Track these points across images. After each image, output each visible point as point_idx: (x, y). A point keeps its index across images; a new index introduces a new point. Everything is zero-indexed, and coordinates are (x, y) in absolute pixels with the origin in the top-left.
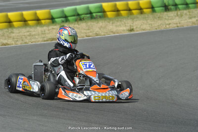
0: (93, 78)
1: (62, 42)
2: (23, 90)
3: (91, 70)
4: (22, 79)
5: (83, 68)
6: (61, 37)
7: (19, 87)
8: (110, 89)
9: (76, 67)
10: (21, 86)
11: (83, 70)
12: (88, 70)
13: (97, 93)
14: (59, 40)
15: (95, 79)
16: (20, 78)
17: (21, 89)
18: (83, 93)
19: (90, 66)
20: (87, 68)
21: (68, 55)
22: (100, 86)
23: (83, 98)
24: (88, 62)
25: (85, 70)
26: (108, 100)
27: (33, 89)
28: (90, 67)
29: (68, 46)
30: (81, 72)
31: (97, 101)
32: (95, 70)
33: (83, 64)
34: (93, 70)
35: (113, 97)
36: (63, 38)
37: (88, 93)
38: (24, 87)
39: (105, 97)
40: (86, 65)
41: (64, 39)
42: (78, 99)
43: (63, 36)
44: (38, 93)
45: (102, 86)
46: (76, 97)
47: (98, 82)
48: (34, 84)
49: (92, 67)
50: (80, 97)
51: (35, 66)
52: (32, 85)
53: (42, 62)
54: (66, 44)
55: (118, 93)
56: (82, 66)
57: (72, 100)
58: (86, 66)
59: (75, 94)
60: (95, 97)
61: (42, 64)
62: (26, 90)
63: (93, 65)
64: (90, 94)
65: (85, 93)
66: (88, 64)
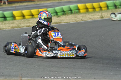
2: (14, 52)
3: (58, 37)
4: (14, 45)
5: (53, 37)
8: (71, 50)
9: (49, 36)
10: (13, 49)
12: (57, 37)
13: (62, 52)
15: (61, 43)
16: (12, 45)
17: (13, 52)
18: (53, 52)
20: (56, 36)
21: (43, 29)
22: (64, 48)
23: (52, 55)
24: (56, 33)
27: (20, 51)
28: (58, 36)
29: (46, 24)
30: (52, 39)
31: (62, 57)
32: (61, 37)
33: (53, 33)
34: (60, 37)
36: (43, 18)
37: (56, 52)
38: (15, 50)
39: (67, 54)
41: (44, 19)
42: (49, 56)
44: (24, 53)
46: (48, 54)
47: (63, 45)
49: (59, 35)
50: (50, 55)
51: (23, 37)
52: (20, 48)
54: (45, 23)
55: (76, 52)
56: (52, 35)
57: (45, 56)
58: (55, 35)
59: (47, 53)
61: (27, 35)
62: (16, 52)
63: (60, 34)
64: (57, 53)
65: (54, 52)
66: (57, 33)
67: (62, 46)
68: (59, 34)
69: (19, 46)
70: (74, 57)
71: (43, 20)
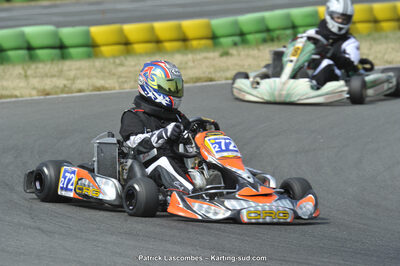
0: (240, 172)
1: (150, 95)
2: (77, 196)
3: (230, 155)
4: (73, 172)
5: (214, 151)
6: (150, 82)
7: (67, 189)
8: (276, 197)
10: (70, 187)
11: (214, 156)
12: (225, 154)
13: (253, 204)
14: (144, 90)
15: (244, 174)
17: (71, 195)
18: (222, 204)
19: (227, 145)
20: (222, 151)
21: (170, 127)
22: (257, 190)
23: (223, 214)
24: (222, 139)
25: (218, 156)
26: (275, 220)
27: (104, 194)
28: (227, 150)
29: (164, 103)
31: (253, 221)
32: (239, 155)
33: (213, 141)
34: (235, 154)
35: (285, 213)
36: (154, 85)
37: (233, 206)
38: (81, 189)
39: (270, 213)
40: (219, 144)
41: (156, 87)
42: (212, 216)
43: (153, 80)
44: (117, 203)
45: (262, 190)
46: (207, 212)
47: (251, 180)
48: (106, 184)
49: (231, 147)
50: (216, 213)
51: (101, 146)
52: (102, 186)
53: (113, 136)
54: (161, 99)
55: (293, 205)
56: (211, 147)
57: (200, 217)
58: (220, 147)
59: (205, 206)
60: (249, 213)
61: (114, 140)
62: (86, 196)
63: (233, 144)
64: (239, 208)
65: (229, 203)
66: (223, 142)
67: (249, 183)
69: (98, 179)
70: (289, 220)
71: (155, 90)
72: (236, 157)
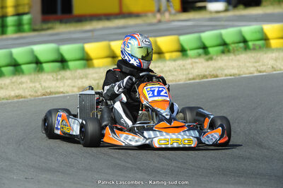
0: (162, 112)
2: (61, 134)
3: (160, 99)
5: (148, 97)
6: (126, 49)
8: (186, 128)
9: (139, 95)
11: (147, 100)
12: (156, 99)
13: (164, 134)
14: (123, 54)
15: (165, 112)
17: (59, 132)
18: (142, 134)
19: (159, 92)
20: (154, 96)
21: (126, 80)
22: (170, 124)
23: (141, 141)
24: (156, 87)
25: (150, 100)
26: (181, 146)
28: (159, 94)
29: (135, 64)
30: (145, 103)
32: (168, 99)
33: (149, 89)
34: (164, 98)
35: (190, 140)
36: (129, 50)
37: (149, 135)
38: (63, 128)
39: (177, 140)
40: (153, 91)
42: (133, 144)
43: (128, 47)
45: (174, 124)
46: (130, 140)
47: (168, 117)
48: (74, 123)
49: (162, 94)
50: (137, 141)
51: (82, 96)
52: (72, 125)
54: (132, 61)
55: (200, 135)
56: (146, 94)
57: (124, 144)
58: (153, 93)
59: (130, 137)
60: (160, 140)
61: (93, 92)
62: (64, 133)
64: (153, 137)
65: (146, 134)
66: (156, 90)
67: (166, 119)
68: (163, 90)
69: (70, 120)
70: (193, 146)
71: (129, 54)
72: (164, 101)
